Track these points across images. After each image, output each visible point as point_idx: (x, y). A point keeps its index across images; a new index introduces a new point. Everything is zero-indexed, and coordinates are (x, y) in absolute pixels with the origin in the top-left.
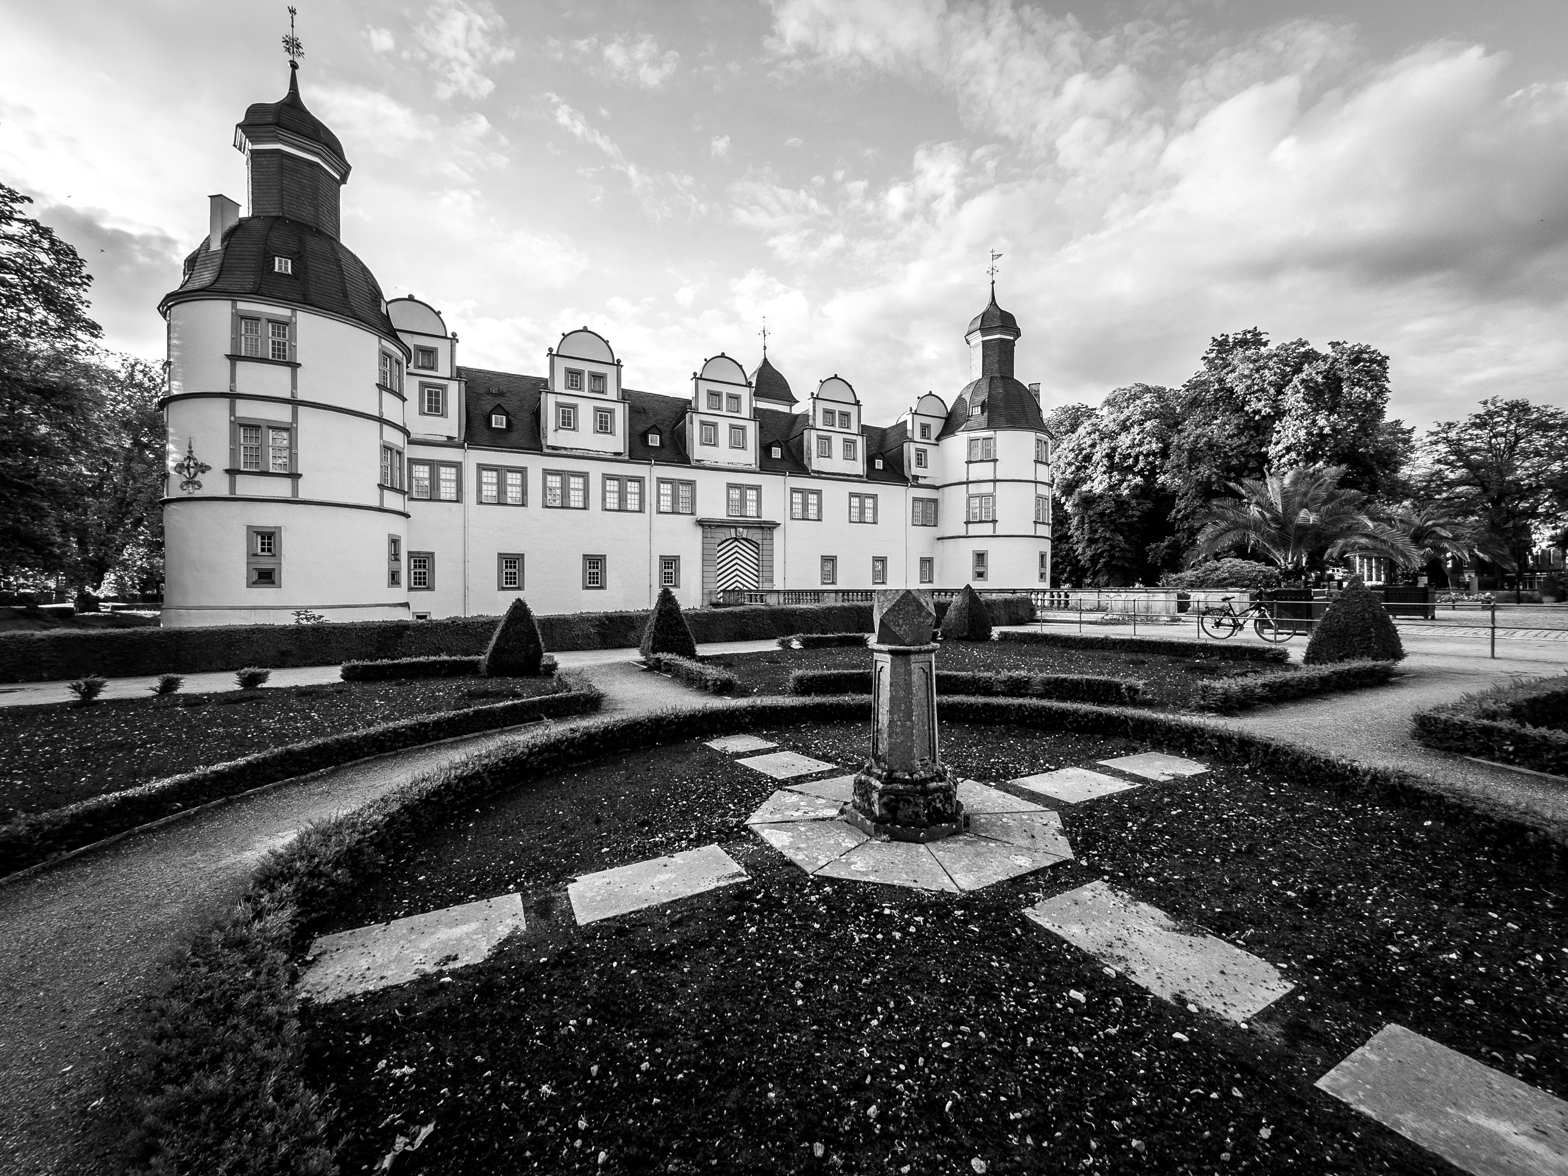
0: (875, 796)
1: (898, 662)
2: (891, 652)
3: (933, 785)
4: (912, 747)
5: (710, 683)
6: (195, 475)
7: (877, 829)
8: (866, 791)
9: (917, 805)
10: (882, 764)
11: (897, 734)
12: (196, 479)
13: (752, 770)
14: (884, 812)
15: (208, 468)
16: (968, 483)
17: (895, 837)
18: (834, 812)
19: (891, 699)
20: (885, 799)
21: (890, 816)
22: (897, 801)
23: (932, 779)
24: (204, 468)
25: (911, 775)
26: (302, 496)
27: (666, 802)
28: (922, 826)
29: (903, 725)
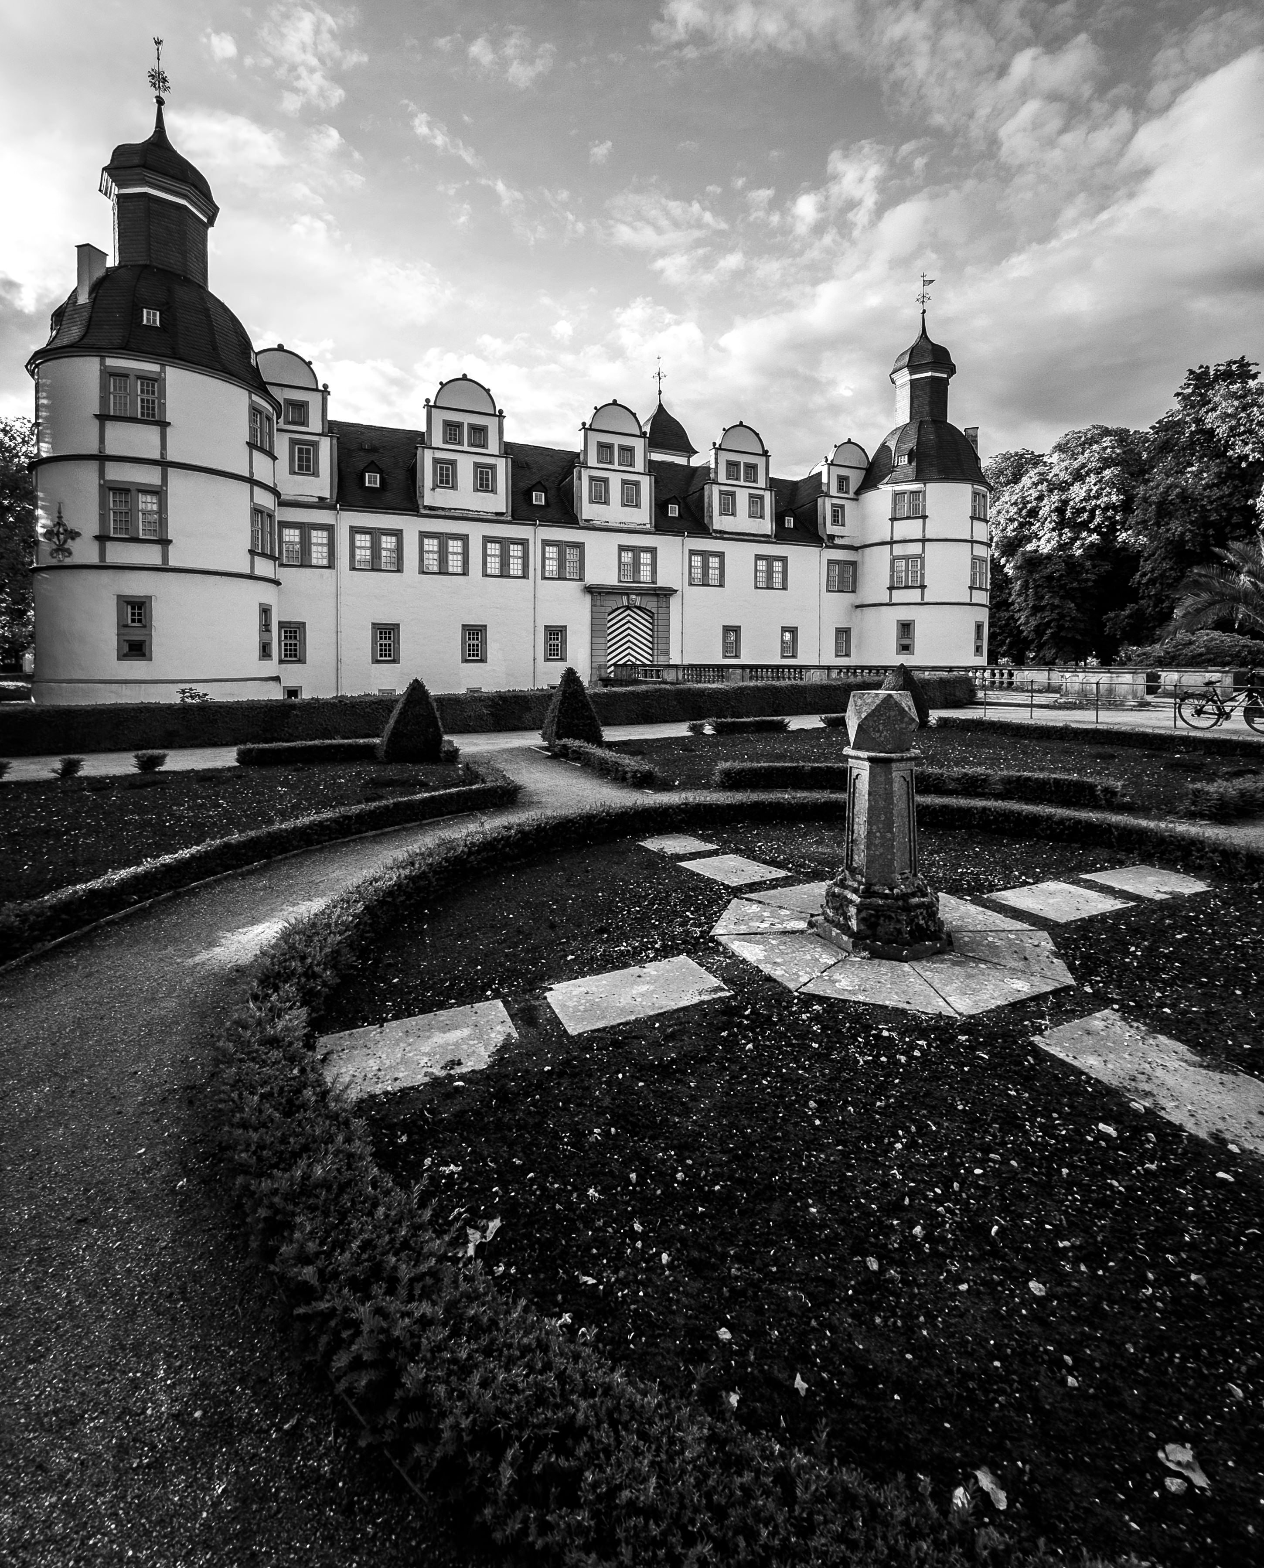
0: (853, 911)
1: (878, 770)
2: (870, 759)
3: (915, 900)
4: (892, 860)
5: (629, 775)
6: (65, 541)
7: (855, 945)
8: (841, 905)
9: (899, 921)
10: (859, 877)
11: (876, 846)
12: (66, 546)
13: (698, 874)
14: (862, 927)
15: (78, 534)
16: (892, 543)
17: (876, 955)
18: (803, 925)
19: (869, 809)
20: (863, 914)
21: (869, 932)
22: (877, 917)
23: (914, 895)
24: (74, 535)
25: (891, 889)
26: (172, 563)
27: (617, 907)
28: (905, 944)
29: (883, 837)
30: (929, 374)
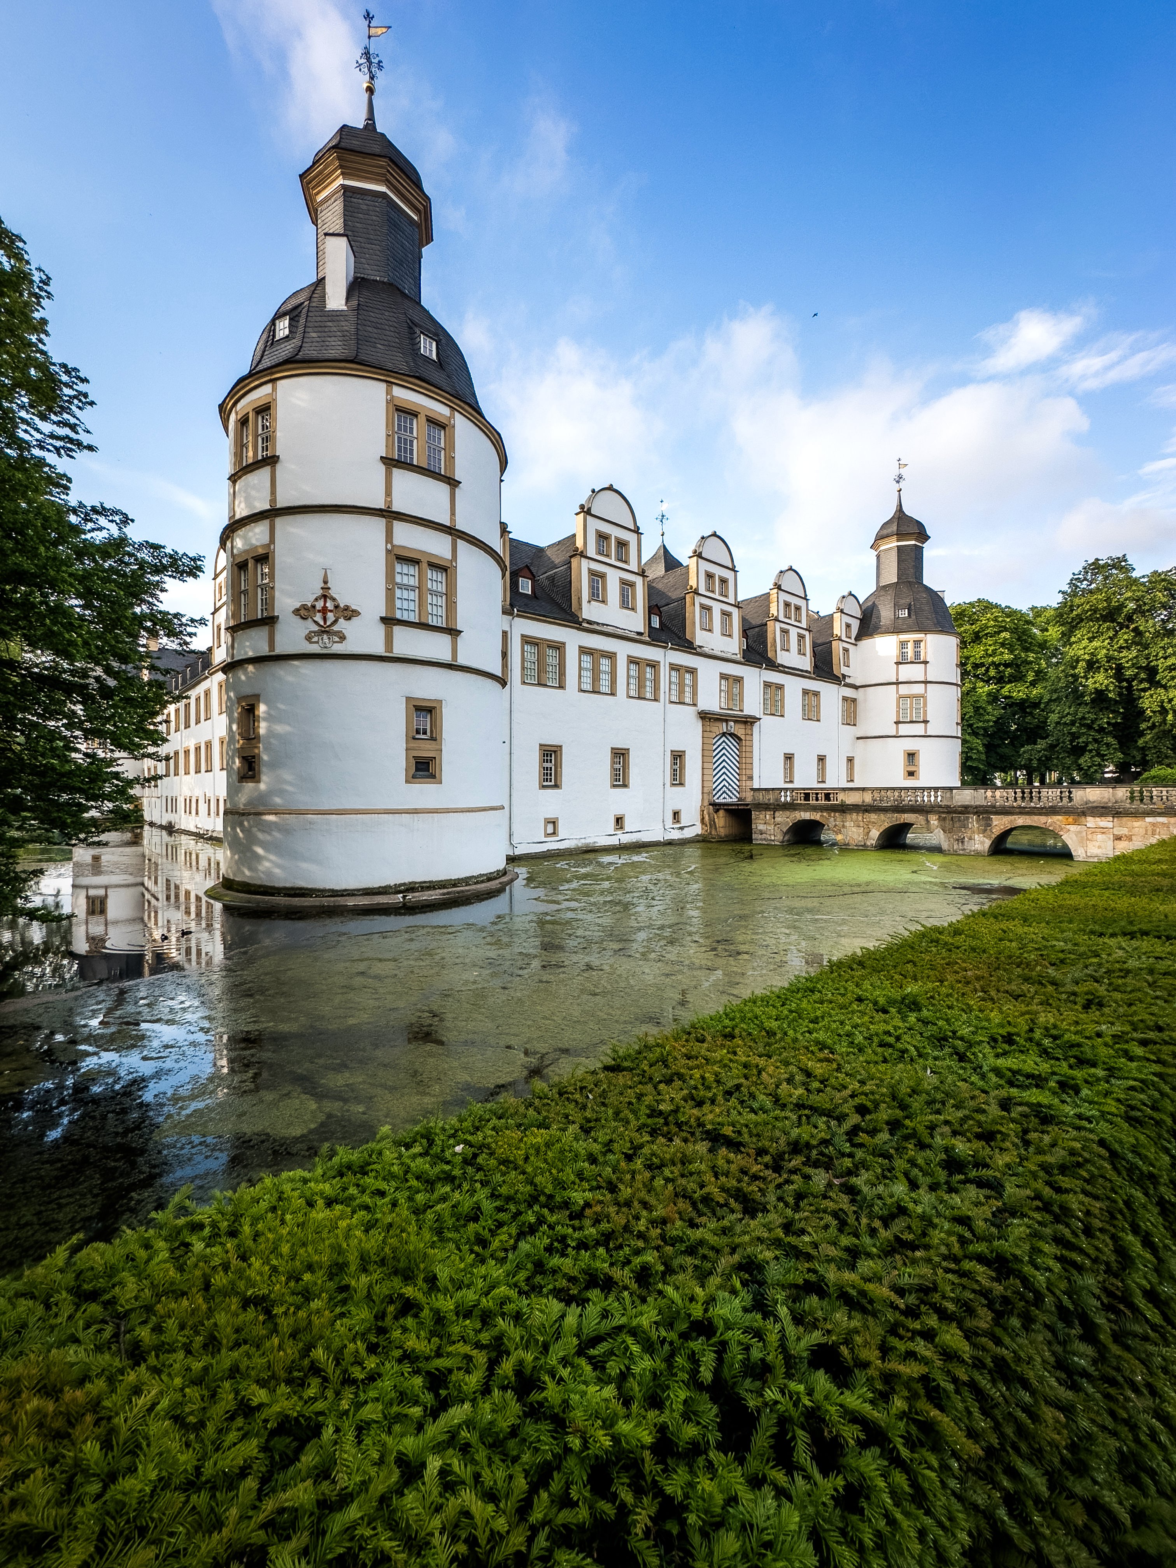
6: (335, 622)
12: (335, 628)
15: (356, 613)
16: (897, 683)
24: (350, 613)
26: (461, 661)
30: (913, 542)
